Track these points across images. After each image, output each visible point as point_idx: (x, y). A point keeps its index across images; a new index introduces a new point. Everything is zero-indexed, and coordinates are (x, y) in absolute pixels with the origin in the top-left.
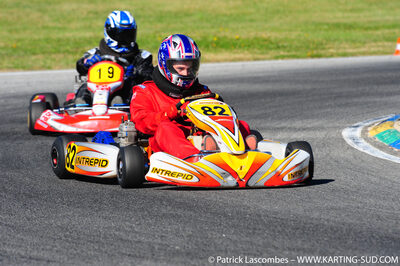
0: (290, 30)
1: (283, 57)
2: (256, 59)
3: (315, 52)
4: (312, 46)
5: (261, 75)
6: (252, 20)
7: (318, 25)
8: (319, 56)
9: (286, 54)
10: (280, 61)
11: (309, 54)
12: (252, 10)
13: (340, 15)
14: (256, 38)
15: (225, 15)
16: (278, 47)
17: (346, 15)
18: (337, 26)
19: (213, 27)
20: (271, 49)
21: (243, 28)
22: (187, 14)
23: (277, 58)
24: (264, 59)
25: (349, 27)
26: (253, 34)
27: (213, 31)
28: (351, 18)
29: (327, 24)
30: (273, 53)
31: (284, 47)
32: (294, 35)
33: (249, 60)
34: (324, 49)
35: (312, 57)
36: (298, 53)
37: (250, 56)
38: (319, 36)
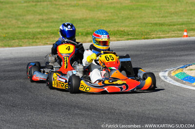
0: (134, 27)
1: (131, 39)
2: (118, 40)
3: (146, 37)
4: (144, 34)
5: (120, 48)
6: (116, 22)
7: (147, 24)
8: (147, 38)
9: (132, 37)
10: (129, 41)
11: (143, 37)
12: (116, 17)
13: (157, 19)
14: (118, 31)
15: (103, 20)
16: (129, 35)
17: (160, 19)
18: (156, 24)
19: (97, 26)
20: (125, 35)
21: (111, 26)
22: (86, 20)
23: (128, 39)
24: (122, 40)
25: (161, 25)
26: (116, 29)
27: (97, 27)
28: (162, 20)
29: (151, 23)
30: (126, 37)
31: (131, 34)
32: (135, 29)
33: (114, 41)
34: (150, 35)
35: (144, 39)
36: (138, 37)
37: (115, 39)
38: (147, 29)
